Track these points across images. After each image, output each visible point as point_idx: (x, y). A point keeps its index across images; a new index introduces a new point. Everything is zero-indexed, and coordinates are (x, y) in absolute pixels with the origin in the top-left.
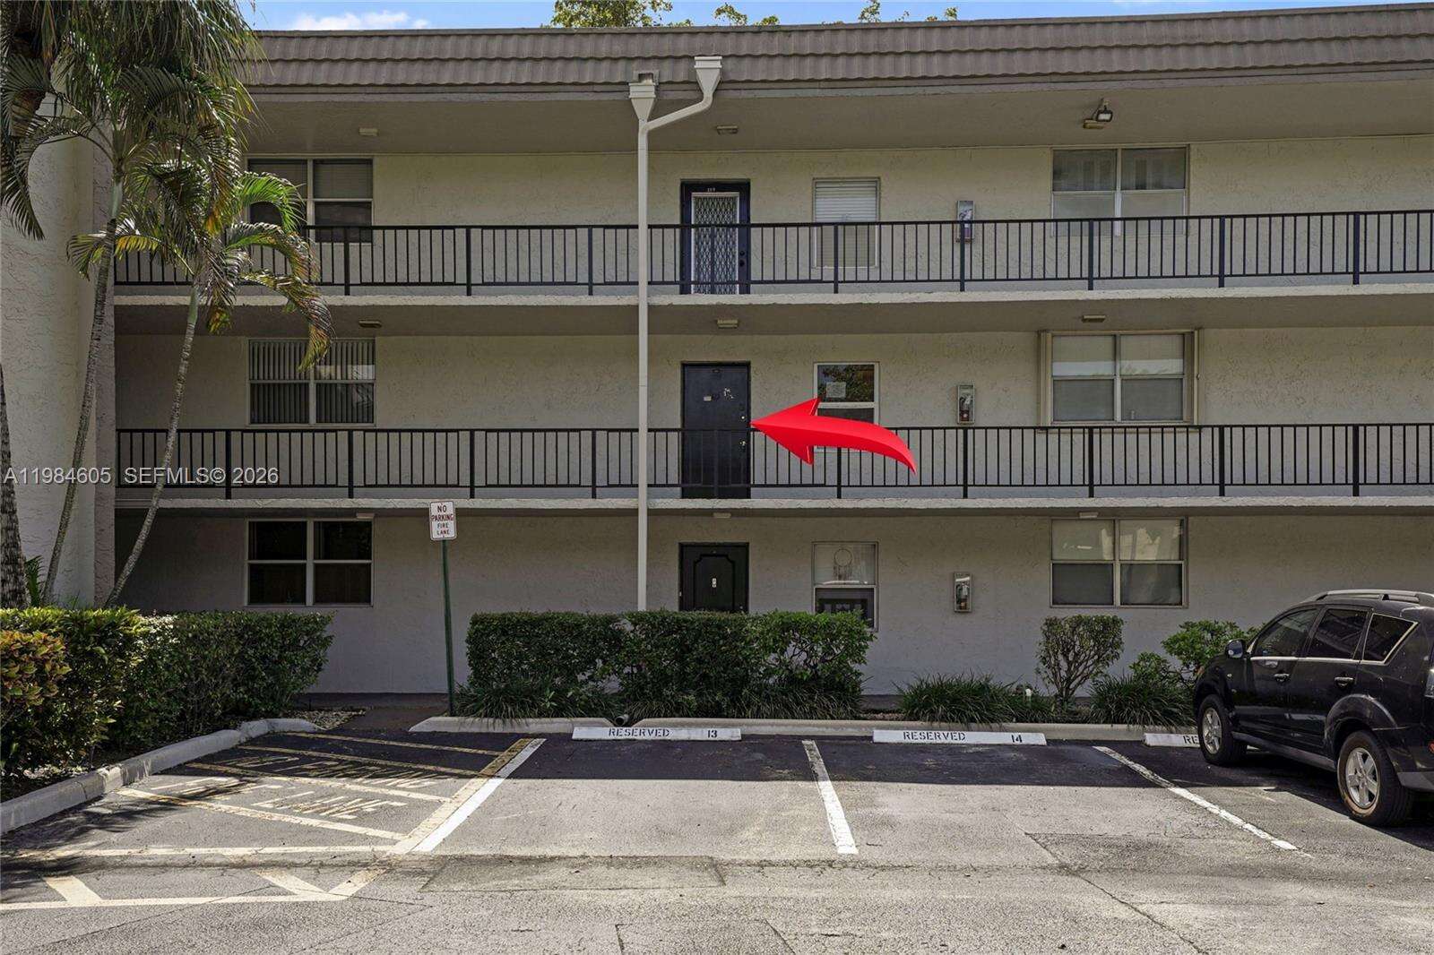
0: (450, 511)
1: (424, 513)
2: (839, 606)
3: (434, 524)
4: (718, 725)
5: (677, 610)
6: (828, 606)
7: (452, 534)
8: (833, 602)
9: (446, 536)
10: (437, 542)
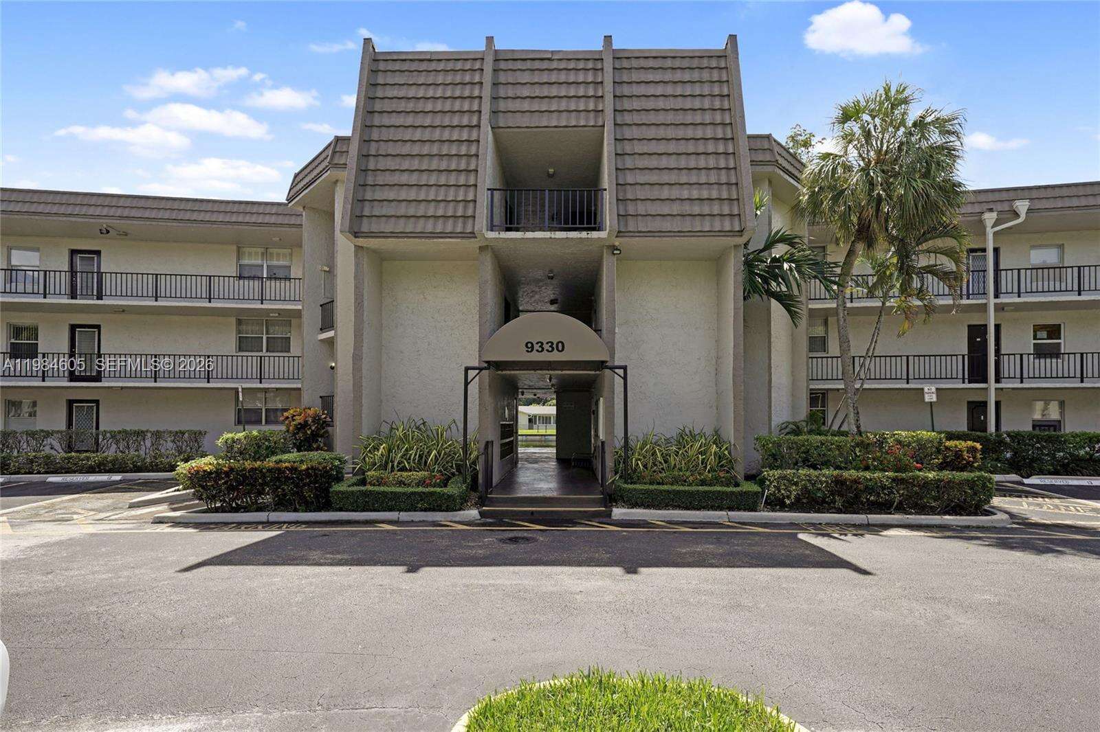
0: (934, 389)
1: (923, 389)
2: (1043, 428)
3: (926, 396)
4: (1068, 479)
5: (966, 430)
6: (1037, 428)
7: (934, 399)
8: (1040, 426)
9: (932, 400)
10: (928, 402)
